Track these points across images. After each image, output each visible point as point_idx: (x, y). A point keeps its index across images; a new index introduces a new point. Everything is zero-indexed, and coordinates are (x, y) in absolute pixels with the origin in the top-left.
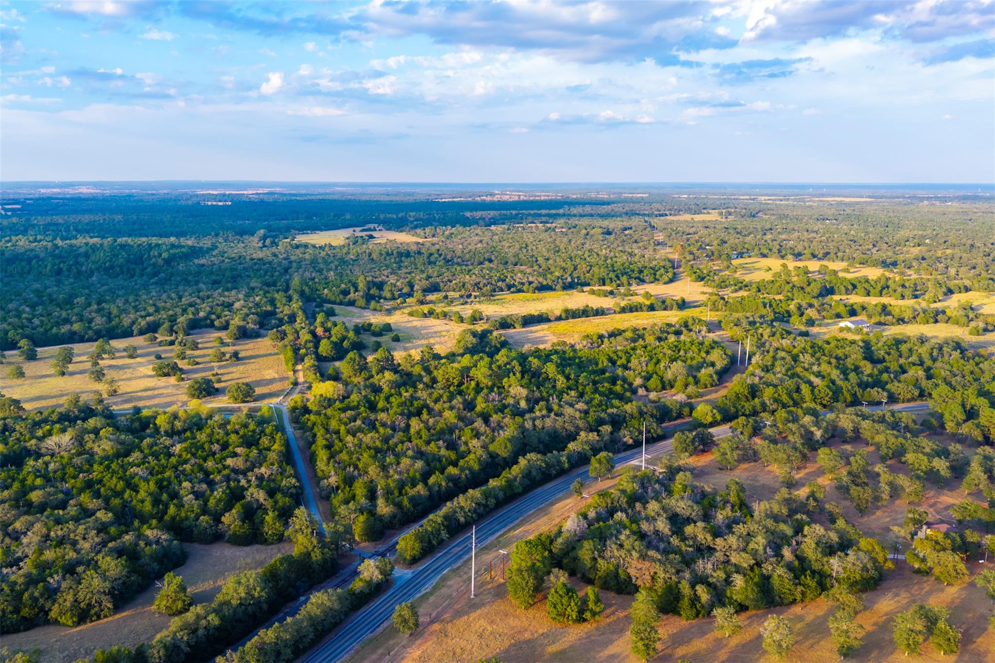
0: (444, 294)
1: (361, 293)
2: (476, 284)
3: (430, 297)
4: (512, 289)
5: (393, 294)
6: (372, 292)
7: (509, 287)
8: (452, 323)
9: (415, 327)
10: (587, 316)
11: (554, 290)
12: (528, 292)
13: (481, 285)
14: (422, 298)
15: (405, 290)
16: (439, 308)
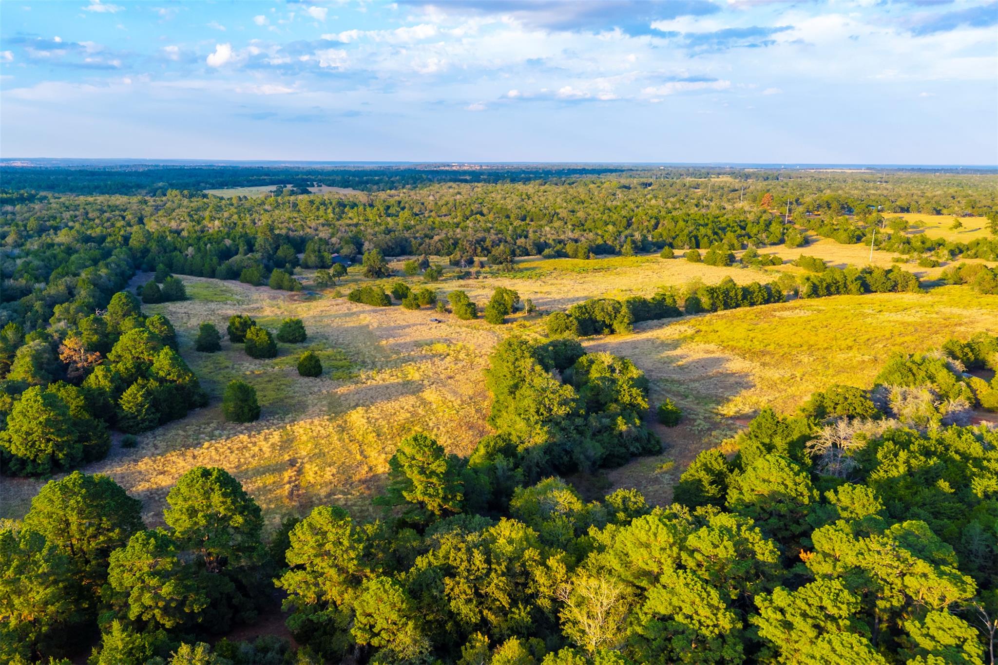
0: (421, 258)
1: (258, 255)
2: (478, 242)
3: (398, 264)
4: (547, 251)
5: (322, 258)
6: (280, 253)
7: (540, 248)
8: (451, 318)
9: (364, 330)
10: (752, 304)
11: (619, 254)
12: (575, 256)
13: (488, 243)
14: (378, 265)
15: (346, 250)
16: (417, 286)
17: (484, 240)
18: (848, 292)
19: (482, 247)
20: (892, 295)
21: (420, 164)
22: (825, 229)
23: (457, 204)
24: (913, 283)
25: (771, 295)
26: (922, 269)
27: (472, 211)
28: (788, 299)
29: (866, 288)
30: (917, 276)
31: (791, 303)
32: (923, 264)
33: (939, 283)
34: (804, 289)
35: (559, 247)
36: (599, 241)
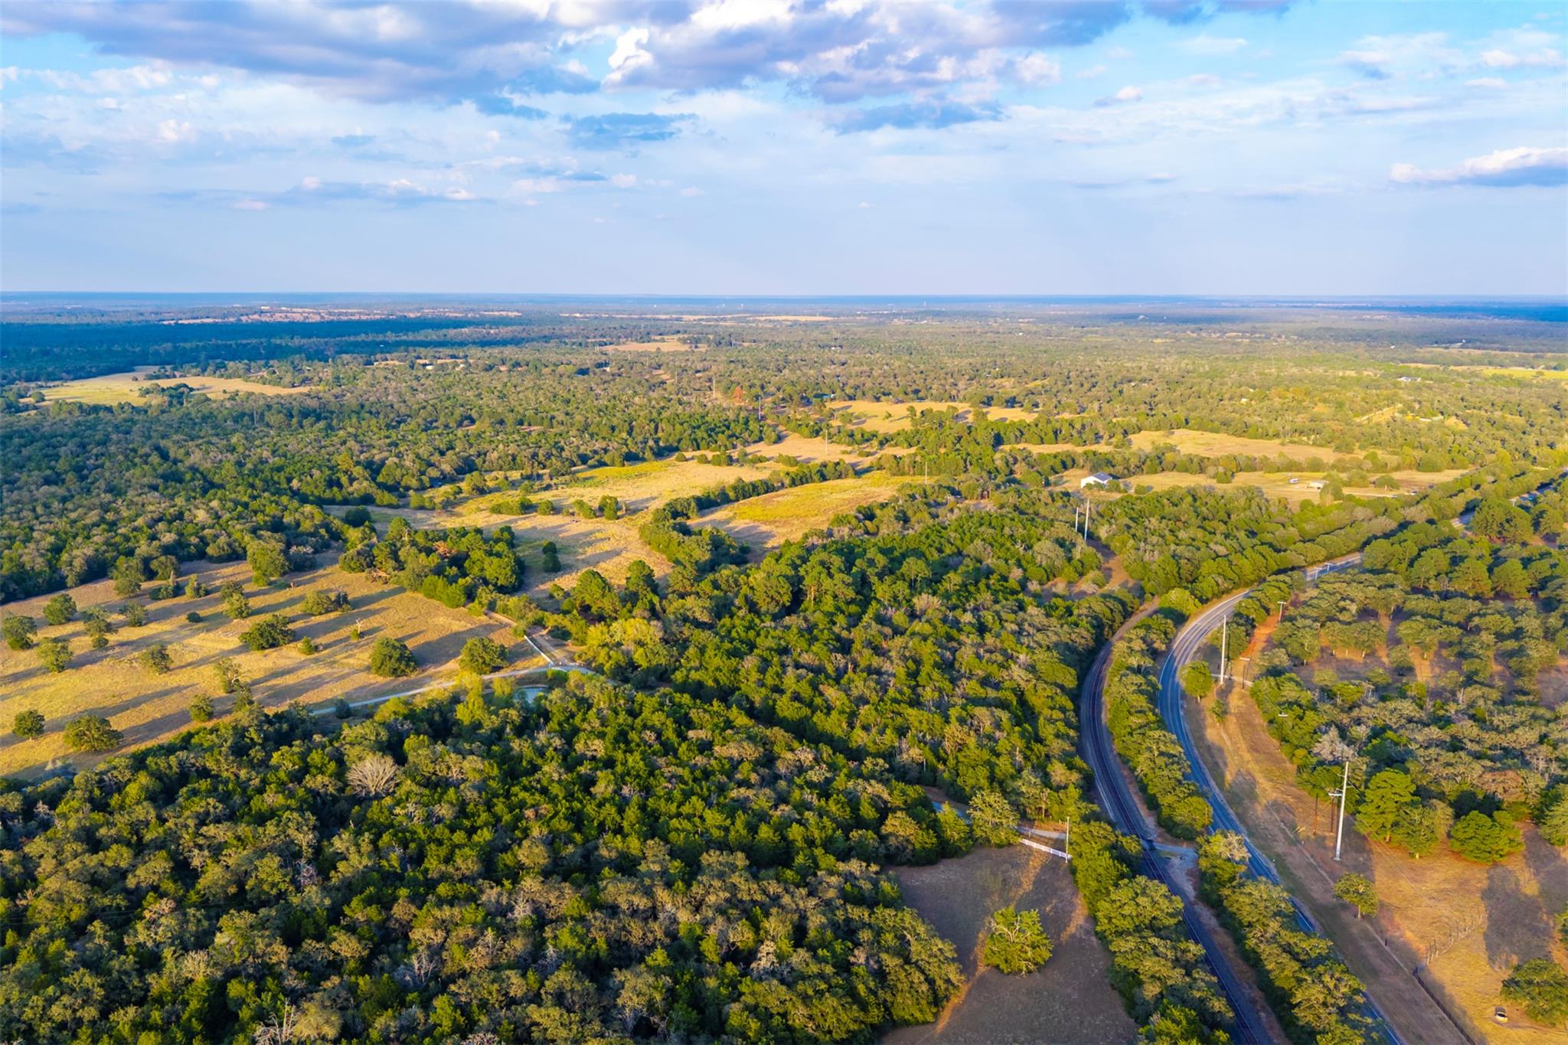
4: (590, 462)
7: (583, 459)
10: (758, 494)
11: (643, 460)
12: (613, 465)
18: (813, 481)
20: (839, 481)
22: (793, 424)
24: (851, 472)
25: (768, 488)
26: (860, 459)
28: (779, 488)
29: (824, 478)
30: (853, 465)
31: (781, 492)
32: (861, 455)
33: (868, 470)
34: (787, 481)
35: (597, 457)
36: (625, 450)
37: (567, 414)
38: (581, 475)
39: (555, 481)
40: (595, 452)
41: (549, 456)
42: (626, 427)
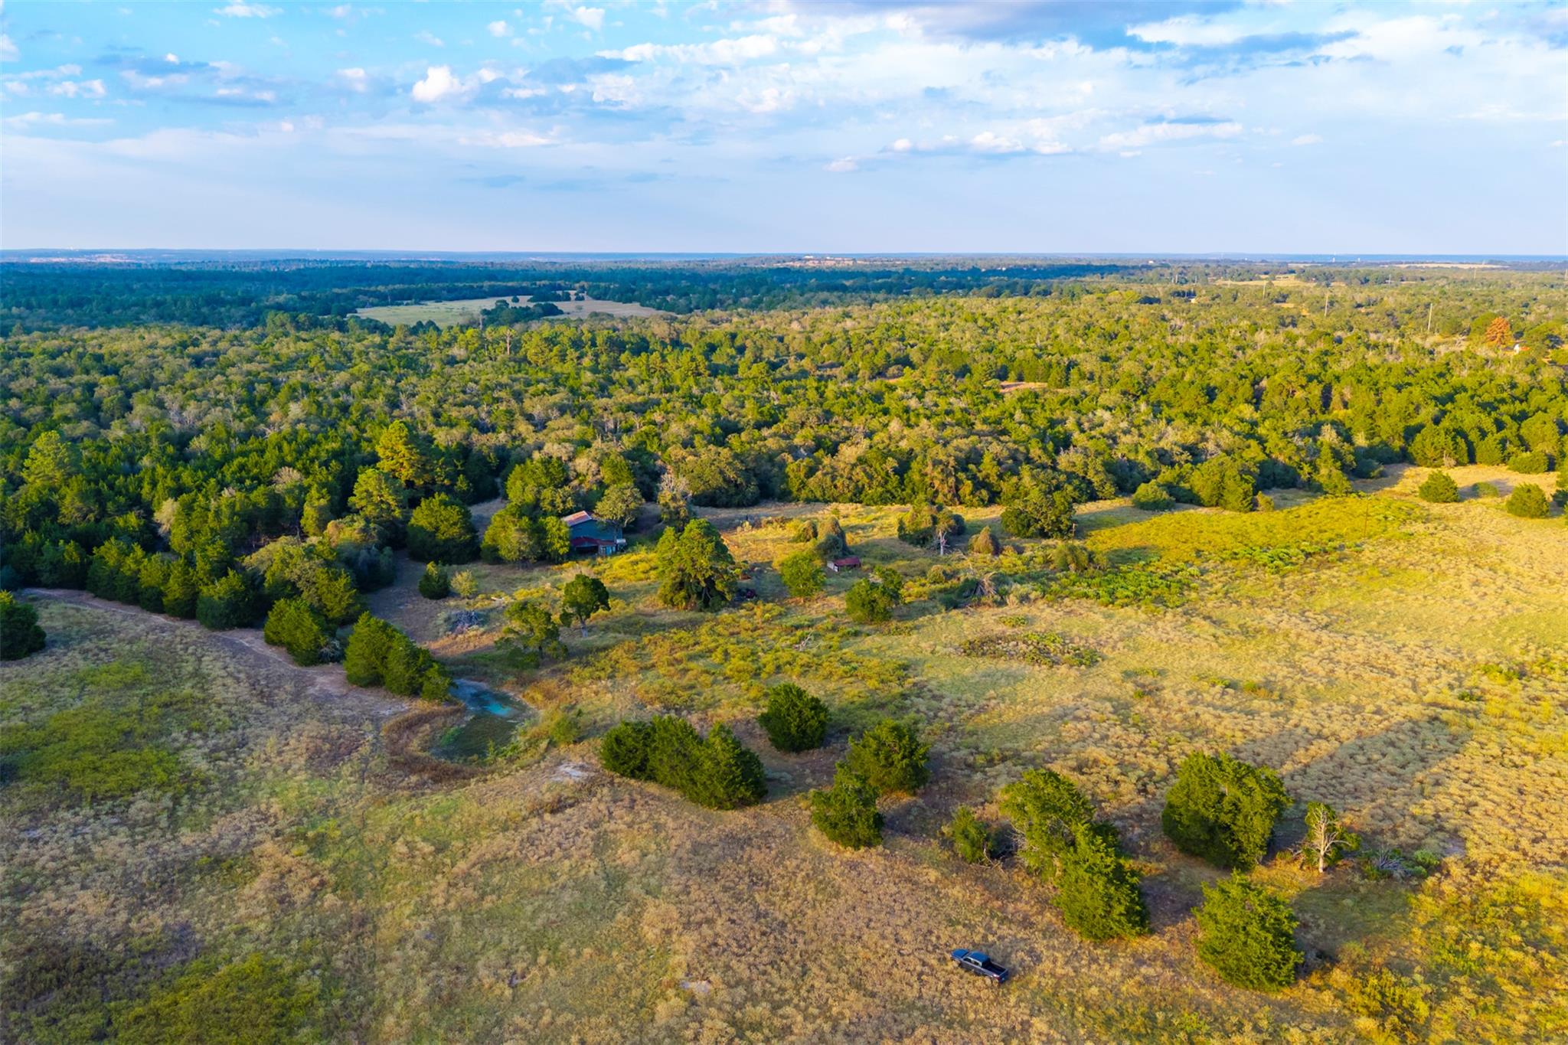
4: (1144, 489)
5: (539, 532)
7: (1122, 478)
11: (1314, 489)
15: (613, 500)
17: (974, 457)
19: (974, 478)
21: (753, 257)
23: (855, 341)
27: (888, 356)
35: (1167, 474)
36: (1254, 452)
37: (1106, 359)
38: (1103, 542)
39: (1009, 560)
40: (1163, 457)
41: (1012, 464)
42: (1246, 390)
